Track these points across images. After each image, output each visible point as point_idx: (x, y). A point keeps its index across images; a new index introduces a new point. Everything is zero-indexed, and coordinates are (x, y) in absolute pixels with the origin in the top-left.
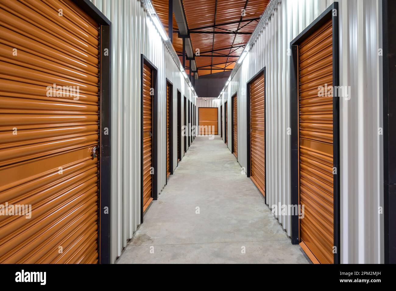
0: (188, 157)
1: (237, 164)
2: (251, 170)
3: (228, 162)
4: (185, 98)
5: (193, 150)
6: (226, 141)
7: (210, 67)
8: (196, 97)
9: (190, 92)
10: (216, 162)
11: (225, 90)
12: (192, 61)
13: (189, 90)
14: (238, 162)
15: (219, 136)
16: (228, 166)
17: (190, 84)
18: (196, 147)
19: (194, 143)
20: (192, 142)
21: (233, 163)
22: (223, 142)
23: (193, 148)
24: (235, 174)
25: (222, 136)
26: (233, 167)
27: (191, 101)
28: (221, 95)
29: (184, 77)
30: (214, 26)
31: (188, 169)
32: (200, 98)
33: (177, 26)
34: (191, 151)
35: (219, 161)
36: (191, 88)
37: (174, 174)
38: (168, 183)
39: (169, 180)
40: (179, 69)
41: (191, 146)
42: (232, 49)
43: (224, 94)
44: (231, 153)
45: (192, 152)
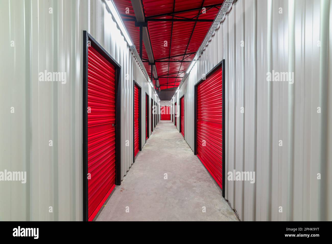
0: (153, 135)
1: (184, 141)
2: (197, 150)
3: (178, 139)
4: (152, 100)
5: (157, 130)
6: (176, 124)
7: (166, 85)
8: (159, 100)
9: (156, 97)
10: (171, 140)
11: (175, 96)
12: (157, 80)
13: (155, 96)
14: (185, 139)
15: (171, 121)
16: (179, 143)
17: (156, 92)
18: (159, 128)
19: (158, 126)
20: (157, 124)
21: (181, 141)
22: (173, 124)
23: (157, 128)
24: (185, 151)
25: (173, 121)
26: (183, 145)
27: (156, 102)
28: (173, 99)
29: (151, 87)
30: (169, 58)
31: (152, 146)
32: (161, 101)
33: (148, 58)
34: (155, 130)
35: (172, 139)
36: (156, 95)
37: (142, 150)
38: (136, 161)
39: (137, 157)
40: (148, 80)
41: (156, 127)
42: (179, 73)
43: (174, 99)
44: (179, 132)
45: (157, 132)
